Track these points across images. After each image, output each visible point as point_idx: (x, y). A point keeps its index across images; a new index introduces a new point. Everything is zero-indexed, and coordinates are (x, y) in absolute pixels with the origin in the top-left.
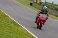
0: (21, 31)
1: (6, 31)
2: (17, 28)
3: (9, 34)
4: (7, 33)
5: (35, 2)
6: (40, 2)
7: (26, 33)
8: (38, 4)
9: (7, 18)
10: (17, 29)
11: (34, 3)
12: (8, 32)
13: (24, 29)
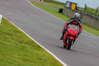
0: (43, 58)
1: (18, 58)
2: (36, 52)
3: (22, 62)
4: (19, 61)
5: (68, 8)
6: (76, 8)
7: (52, 61)
8: (73, 10)
9: (20, 35)
10: (37, 54)
11: (66, 9)
12: (21, 59)
13: (49, 53)
